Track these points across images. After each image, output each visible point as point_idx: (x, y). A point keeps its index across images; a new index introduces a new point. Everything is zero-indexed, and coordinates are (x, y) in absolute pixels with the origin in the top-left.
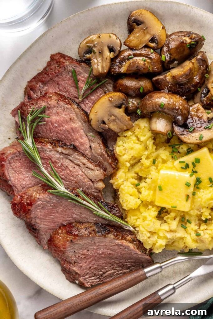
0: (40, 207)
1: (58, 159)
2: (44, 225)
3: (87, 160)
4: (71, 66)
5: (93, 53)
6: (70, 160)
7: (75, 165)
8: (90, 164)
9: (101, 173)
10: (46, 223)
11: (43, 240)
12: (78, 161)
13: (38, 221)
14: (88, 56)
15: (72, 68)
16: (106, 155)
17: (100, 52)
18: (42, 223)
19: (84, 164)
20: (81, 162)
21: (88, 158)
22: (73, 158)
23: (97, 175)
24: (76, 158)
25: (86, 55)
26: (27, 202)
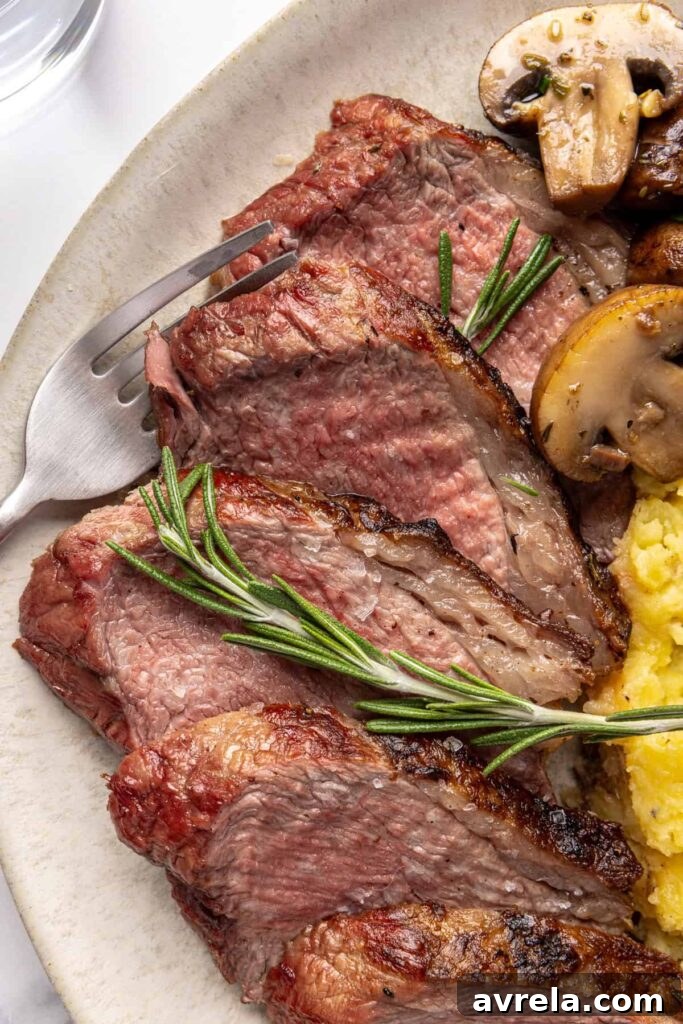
0: (254, 821)
1: (359, 587)
2: (261, 898)
3: (500, 601)
4: (439, 151)
5: (550, 95)
6: (415, 596)
7: (436, 623)
8: (511, 622)
9: (566, 671)
10: (272, 893)
11: (246, 960)
12: (453, 601)
13: (236, 881)
14: (525, 108)
15: (442, 160)
16: (586, 586)
17: (586, 92)
18: (256, 891)
19: (481, 621)
20: (469, 610)
21: (505, 595)
22: (434, 585)
23: (546, 680)
24: (443, 590)
25: (516, 104)
26: (191, 793)
